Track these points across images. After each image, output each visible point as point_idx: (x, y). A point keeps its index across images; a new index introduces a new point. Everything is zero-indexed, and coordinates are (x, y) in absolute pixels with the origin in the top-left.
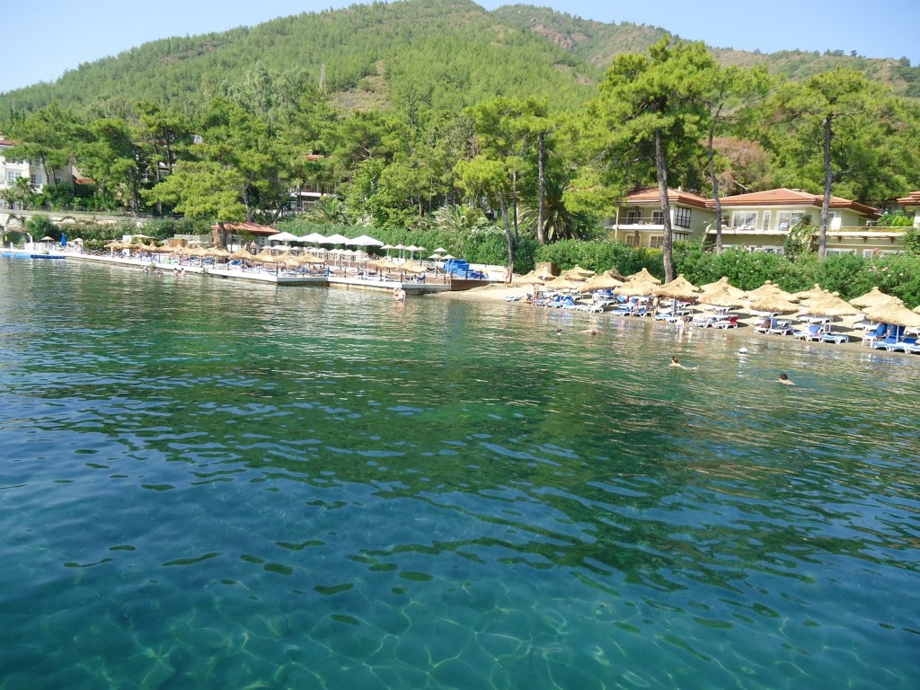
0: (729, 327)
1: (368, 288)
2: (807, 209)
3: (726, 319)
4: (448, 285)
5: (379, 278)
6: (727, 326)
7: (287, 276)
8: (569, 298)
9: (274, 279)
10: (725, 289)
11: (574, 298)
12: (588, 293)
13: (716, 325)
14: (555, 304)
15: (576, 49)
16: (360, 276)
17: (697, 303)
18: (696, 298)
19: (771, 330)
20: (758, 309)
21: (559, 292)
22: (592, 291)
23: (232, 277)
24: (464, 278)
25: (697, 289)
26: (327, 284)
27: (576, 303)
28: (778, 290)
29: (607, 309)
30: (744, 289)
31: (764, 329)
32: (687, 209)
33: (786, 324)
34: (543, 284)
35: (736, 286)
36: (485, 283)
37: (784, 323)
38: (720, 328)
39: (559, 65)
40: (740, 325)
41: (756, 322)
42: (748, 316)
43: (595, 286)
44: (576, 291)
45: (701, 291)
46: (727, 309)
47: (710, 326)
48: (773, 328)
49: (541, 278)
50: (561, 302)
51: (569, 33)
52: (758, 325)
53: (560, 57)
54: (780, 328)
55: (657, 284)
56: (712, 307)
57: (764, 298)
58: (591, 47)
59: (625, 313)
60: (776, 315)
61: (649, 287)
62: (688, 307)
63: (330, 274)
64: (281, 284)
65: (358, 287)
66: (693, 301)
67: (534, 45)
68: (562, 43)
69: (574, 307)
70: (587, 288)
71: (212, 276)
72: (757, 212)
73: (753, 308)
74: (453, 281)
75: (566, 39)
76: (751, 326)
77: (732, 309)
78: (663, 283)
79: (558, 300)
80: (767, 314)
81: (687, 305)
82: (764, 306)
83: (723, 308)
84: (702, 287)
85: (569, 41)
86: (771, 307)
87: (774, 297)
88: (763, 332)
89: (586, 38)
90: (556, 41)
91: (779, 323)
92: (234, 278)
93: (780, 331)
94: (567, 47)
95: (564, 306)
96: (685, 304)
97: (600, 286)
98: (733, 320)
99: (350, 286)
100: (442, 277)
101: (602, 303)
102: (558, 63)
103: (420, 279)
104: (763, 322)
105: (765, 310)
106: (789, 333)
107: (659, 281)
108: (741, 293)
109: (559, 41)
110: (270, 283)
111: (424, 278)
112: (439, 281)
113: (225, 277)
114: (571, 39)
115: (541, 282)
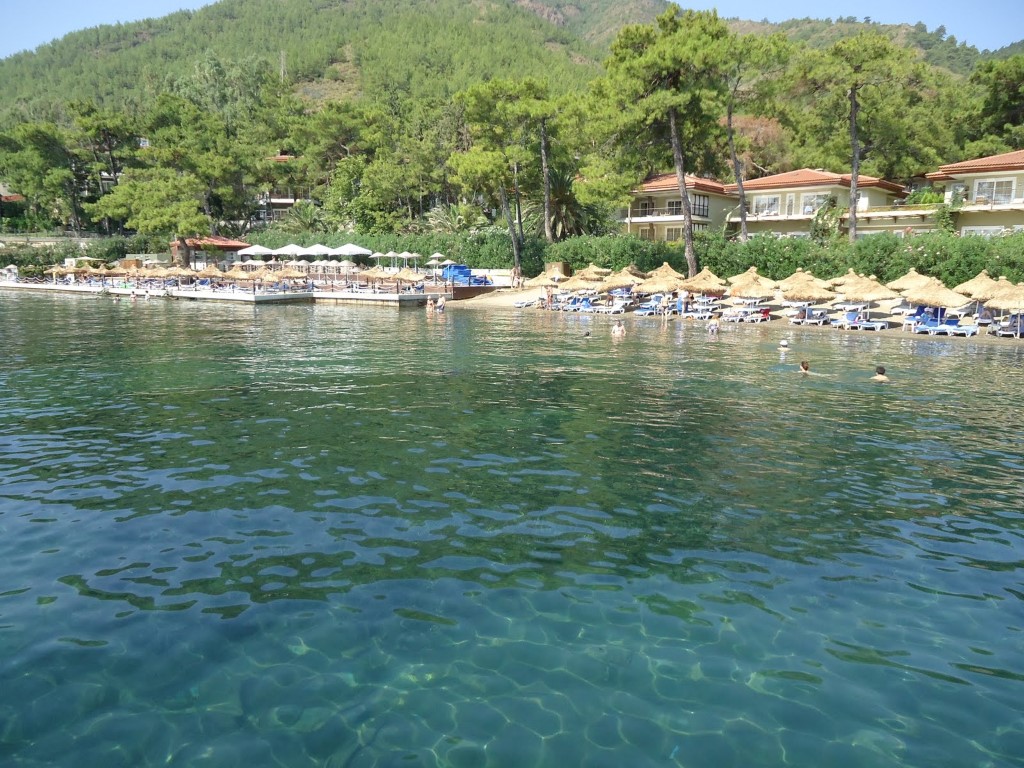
0: (762, 320)
1: (359, 302)
2: (832, 190)
3: (757, 312)
4: (450, 293)
5: (372, 291)
6: (759, 320)
7: (266, 294)
8: (586, 300)
9: (251, 298)
10: (756, 280)
11: (591, 299)
12: (605, 294)
13: (747, 319)
14: (571, 307)
15: (568, 24)
16: (350, 290)
17: (725, 298)
18: (724, 291)
19: (807, 321)
20: (793, 299)
21: (574, 295)
22: (609, 291)
23: (201, 299)
24: (467, 285)
25: (724, 282)
26: (312, 301)
27: (593, 305)
28: (812, 277)
29: (628, 309)
30: (774, 278)
31: (800, 320)
32: (704, 196)
33: (822, 314)
34: (556, 287)
35: (766, 276)
36: (491, 289)
37: (819, 312)
38: (753, 321)
39: (551, 44)
40: (774, 318)
41: (790, 312)
42: (780, 308)
43: (614, 285)
44: (592, 292)
45: (729, 284)
46: (758, 301)
47: (741, 320)
48: (809, 318)
49: (553, 279)
50: (578, 304)
51: (558, 6)
52: (792, 316)
53: (551, 34)
54: (817, 318)
55: (680, 279)
56: (741, 301)
57: (797, 286)
58: (585, 22)
59: (648, 312)
60: (809, 305)
61: (672, 282)
62: (715, 302)
63: (315, 289)
64: (258, 303)
65: (349, 301)
66: (720, 295)
67: (521, 21)
68: (552, 18)
69: (591, 309)
70: (606, 288)
71: (178, 298)
72: (779, 196)
73: (786, 298)
74: (455, 289)
75: (555, 13)
76: (784, 317)
77: (762, 301)
78: (687, 277)
79: (574, 303)
80: (800, 304)
81: (714, 300)
82: (799, 295)
83: (753, 301)
84: (730, 279)
85: (560, 16)
86: (806, 296)
87: (808, 285)
88: (799, 323)
89: (578, 11)
90: (545, 16)
91: (814, 313)
92: (204, 300)
93: (817, 321)
94: (558, 23)
95: (582, 308)
96: (712, 299)
97: (619, 284)
98: (766, 312)
99: (339, 301)
100: (443, 286)
101: (623, 303)
102: (549, 41)
103: (419, 289)
104: (797, 312)
105: (800, 300)
106: (825, 323)
107: (683, 276)
108: (773, 283)
109: (549, 16)
110: (247, 302)
111: (422, 287)
112: (440, 290)
113: (192, 299)
114: (562, 13)
115: (554, 283)
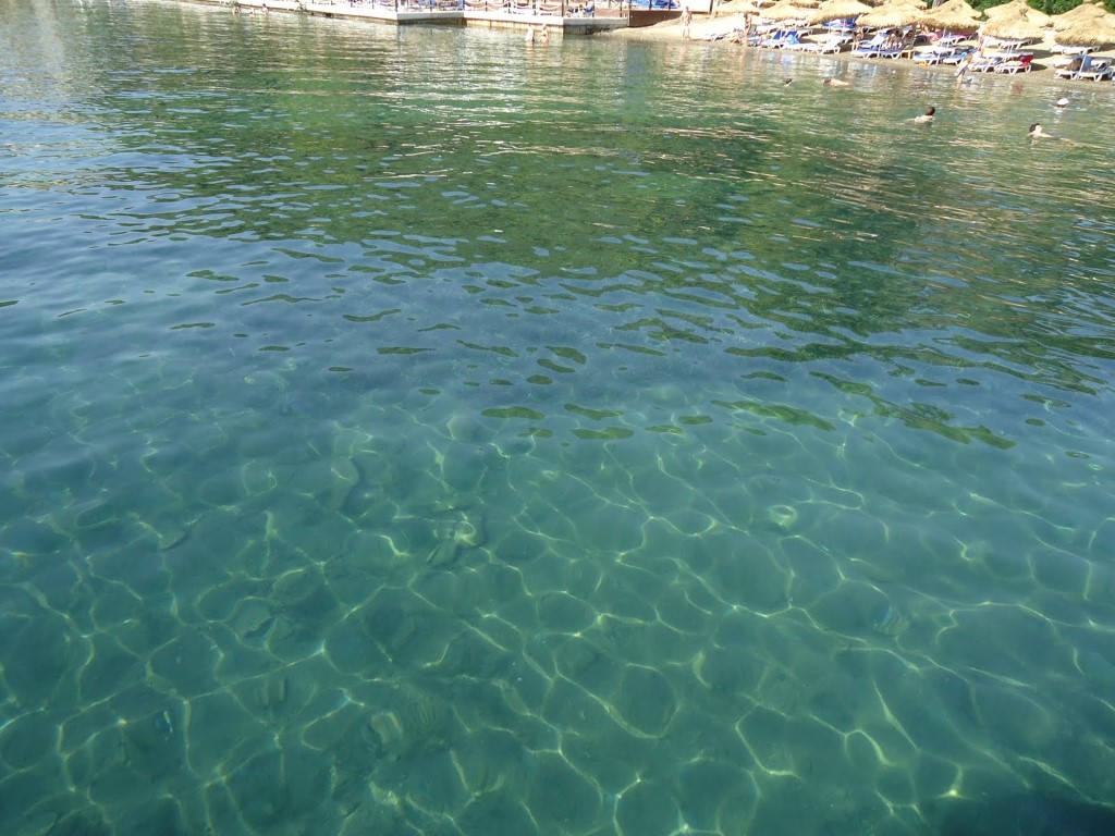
0: (1020, 71)
1: (517, 26)
3: (1015, 59)
4: (626, 18)
5: (532, 11)
6: (1016, 69)
7: (410, 11)
8: (794, 33)
9: (393, 16)
10: (1023, 13)
11: (800, 33)
12: (819, 26)
13: (999, 68)
14: (773, 43)
16: (507, 9)
17: (975, 37)
18: (976, 28)
19: (1081, 74)
20: (1068, 43)
21: (779, 26)
22: (825, 22)
23: (338, 15)
24: (647, 9)
25: (979, 14)
26: (462, 22)
27: (801, 41)
28: (1103, 11)
29: (845, 48)
30: (1049, 12)
31: (1071, 73)
33: (1104, 65)
34: (757, 14)
35: (1038, 8)
36: (677, 15)
37: (1100, 63)
38: (1006, 72)
40: (1036, 68)
41: (1059, 62)
42: (1047, 54)
43: (831, 14)
44: (803, 23)
45: (985, 18)
46: (1019, 43)
47: (991, 70)
48: (1085, 70)
49: (755, 4)
50: (782, 39)
52: (1061, 67)
54: (1095, 71)
55: (921, 8)
56: (996, 42)
57: (1078, 24)
59: (870, 53)
60: (1090, 51)
61: (909, 13)
62: (961, 44)
63: (466, 6)
64: (402, 22)
65: (504, 25)
66: (970, 33)
69: (799, 46)
70: (820, 18)
71: (313, 14)
73: (1059, 41)
74: (632, 13)
76: (1050, 68)
77: (1026, 44)
78: (929, 7)
79: (777, 37)
80: (1077, 50)
81: (962, 40)
82: (1077, 37)
83: (1013, 43)
84: (987, 11)
86: (1087, 37)
87: (1095, 23)
88: (1068, 77)
91: (1094, 63)
92: (341, 16)
93: (1093, 75)
95: (786, 45)
96: (957, 38)
97: (839, 13)
98: (1027, 59)
99: (494, 24)
100: (617, 8)
101: (839, 39)
103: (588, 11)
104: (1069, 61)
105: (1078, 44)
106: (1105, 78)
107: (925, 4)
108: (1045, 18)
110: (389, 22)
111: (593, 8)
112: (613, 13)
113: (329, 15)
115: (755, 10)
